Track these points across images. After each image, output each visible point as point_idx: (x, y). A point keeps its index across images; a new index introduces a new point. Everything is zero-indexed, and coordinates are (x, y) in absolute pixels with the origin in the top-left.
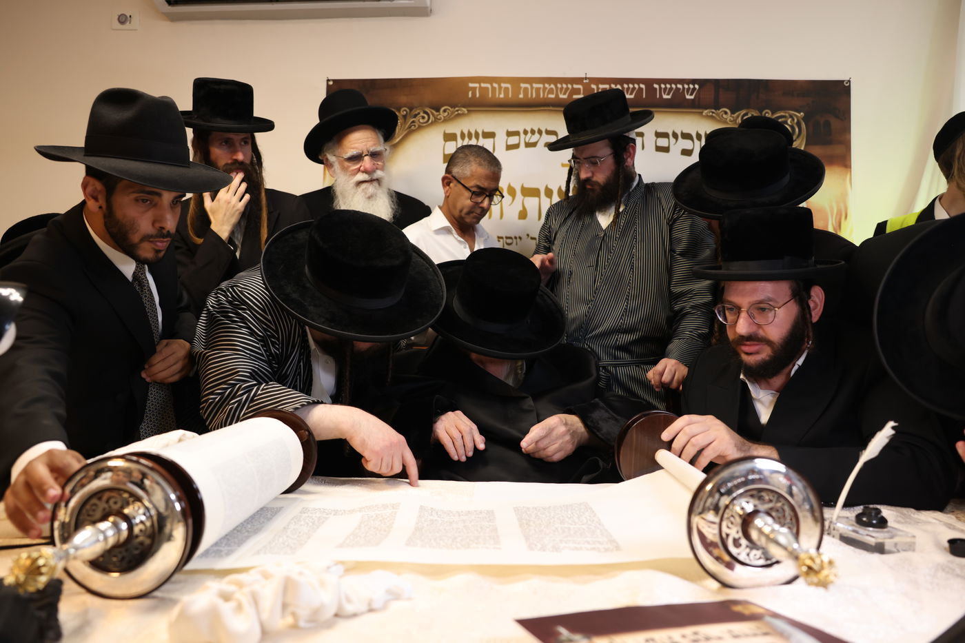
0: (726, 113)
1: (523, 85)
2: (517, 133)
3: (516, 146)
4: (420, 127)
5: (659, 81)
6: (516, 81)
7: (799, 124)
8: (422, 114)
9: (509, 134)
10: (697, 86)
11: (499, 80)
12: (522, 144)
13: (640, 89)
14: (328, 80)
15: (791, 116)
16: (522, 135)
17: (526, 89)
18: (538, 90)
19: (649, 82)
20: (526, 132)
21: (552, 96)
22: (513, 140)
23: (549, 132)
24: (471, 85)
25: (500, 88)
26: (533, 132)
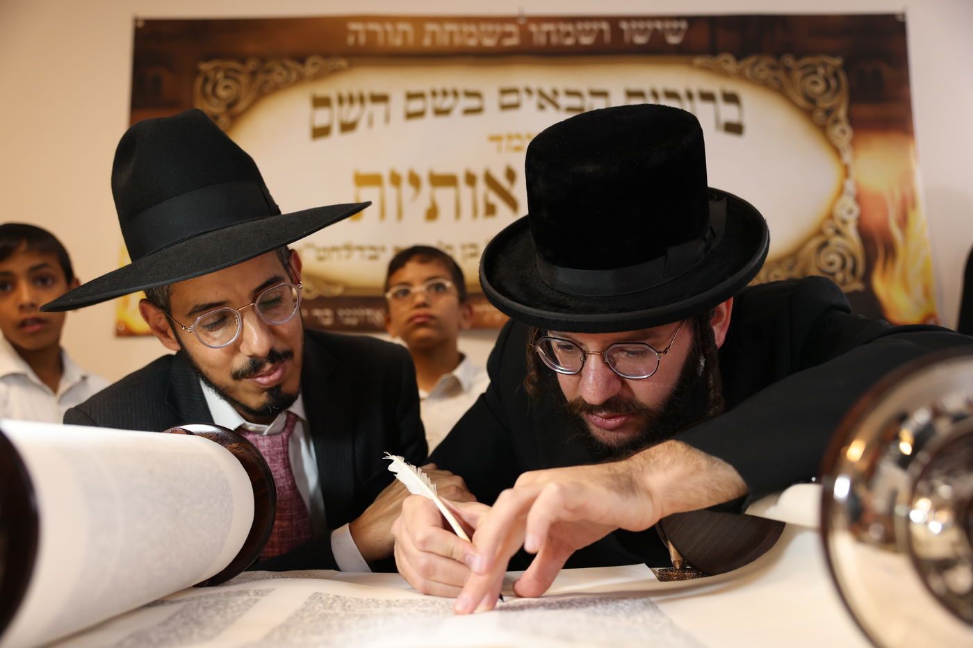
0: (726, 61)
1: (431, 27)
2: (420, 96)
3: (420, 114)
4: (277, 89)
5: (629, 19)
6: (418, 22)
7: (836, 75)
8: (279, 69)
9: (411, 96)
10: (684, 25)
11: (394, 20)
12: (430, 113)
13: (601, 32)
14: (136, 21)
15: (825, 65)
16: (429, 99)
17: (434, 34)
18: (451, 34)
19: (614, 21)
20: (434, 94)
21: (472, 42)
22: (416, 105)
23: (469, 94)
24: (354, 26)
25: (395, 30)
26: (445, 93)
